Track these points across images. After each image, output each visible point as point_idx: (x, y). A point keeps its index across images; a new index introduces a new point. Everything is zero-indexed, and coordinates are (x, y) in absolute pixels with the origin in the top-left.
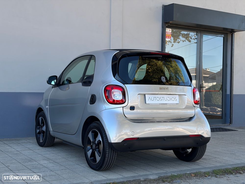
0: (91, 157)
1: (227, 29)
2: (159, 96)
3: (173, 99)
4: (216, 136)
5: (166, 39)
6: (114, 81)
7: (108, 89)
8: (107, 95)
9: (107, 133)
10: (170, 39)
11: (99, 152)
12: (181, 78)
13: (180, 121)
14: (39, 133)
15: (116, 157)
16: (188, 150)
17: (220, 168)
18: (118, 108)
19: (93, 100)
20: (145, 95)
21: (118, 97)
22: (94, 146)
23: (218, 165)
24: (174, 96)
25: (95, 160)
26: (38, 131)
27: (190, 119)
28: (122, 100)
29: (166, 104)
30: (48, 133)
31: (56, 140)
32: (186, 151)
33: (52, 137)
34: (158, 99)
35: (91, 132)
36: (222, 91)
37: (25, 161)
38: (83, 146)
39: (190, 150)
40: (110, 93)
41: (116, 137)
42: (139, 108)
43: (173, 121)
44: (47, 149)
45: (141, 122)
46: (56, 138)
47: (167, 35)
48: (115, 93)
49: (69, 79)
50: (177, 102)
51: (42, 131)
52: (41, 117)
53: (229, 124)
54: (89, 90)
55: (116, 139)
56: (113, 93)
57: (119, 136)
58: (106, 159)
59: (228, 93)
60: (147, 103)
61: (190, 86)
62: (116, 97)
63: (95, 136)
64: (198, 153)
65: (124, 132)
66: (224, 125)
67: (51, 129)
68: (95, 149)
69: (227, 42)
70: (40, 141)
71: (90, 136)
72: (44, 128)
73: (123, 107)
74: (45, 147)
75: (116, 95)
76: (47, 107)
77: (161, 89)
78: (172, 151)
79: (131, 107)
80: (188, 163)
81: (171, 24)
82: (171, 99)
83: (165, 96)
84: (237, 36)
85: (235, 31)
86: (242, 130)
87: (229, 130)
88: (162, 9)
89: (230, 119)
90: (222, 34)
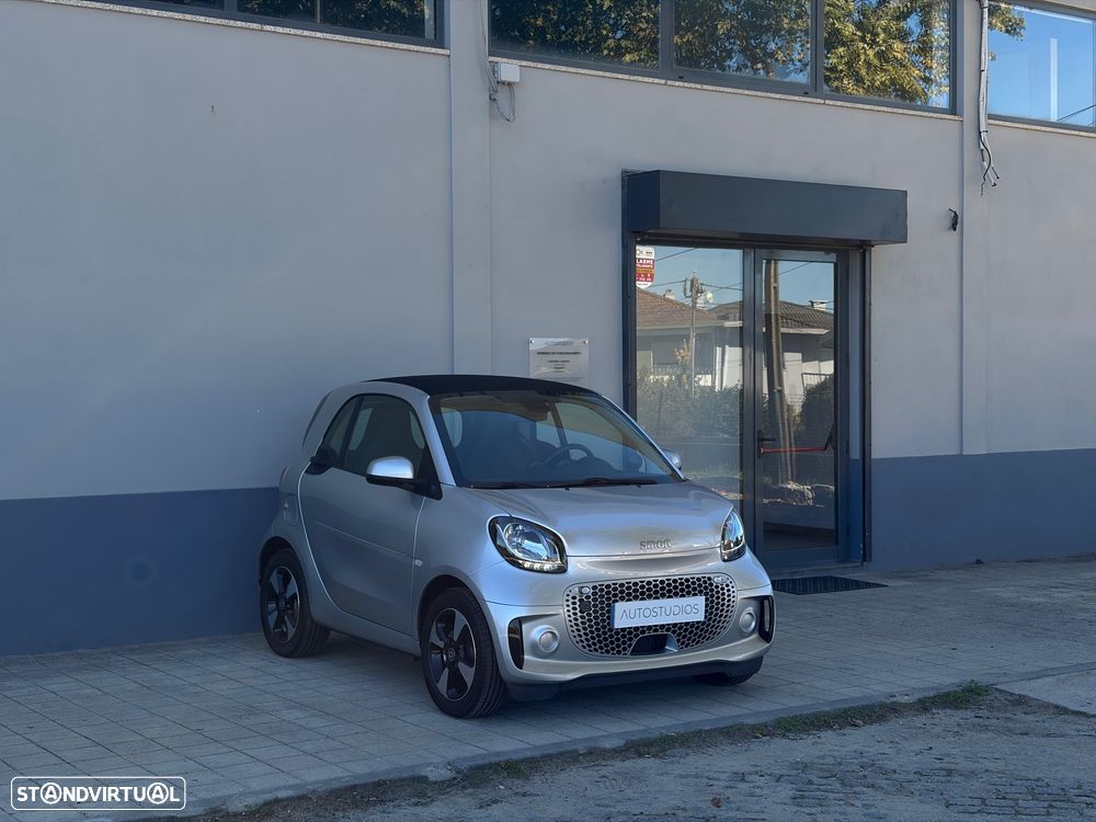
1: (847, 240)
4: (809, 611)
5: (637, 283)
10: (649, 284)
36: (836, 449)
37: (238, 714)
47: (639, 270)
53: (861, 560)
59: (855, 454)
66: (842, 566)
69: (848, 278)
81: (654, 235)
84: (881, 256)
85: (873, 243)
86: (901, 583)
87: (858, 585)
88: (623, 187)
89: (864, 544)
90: (828, 251)
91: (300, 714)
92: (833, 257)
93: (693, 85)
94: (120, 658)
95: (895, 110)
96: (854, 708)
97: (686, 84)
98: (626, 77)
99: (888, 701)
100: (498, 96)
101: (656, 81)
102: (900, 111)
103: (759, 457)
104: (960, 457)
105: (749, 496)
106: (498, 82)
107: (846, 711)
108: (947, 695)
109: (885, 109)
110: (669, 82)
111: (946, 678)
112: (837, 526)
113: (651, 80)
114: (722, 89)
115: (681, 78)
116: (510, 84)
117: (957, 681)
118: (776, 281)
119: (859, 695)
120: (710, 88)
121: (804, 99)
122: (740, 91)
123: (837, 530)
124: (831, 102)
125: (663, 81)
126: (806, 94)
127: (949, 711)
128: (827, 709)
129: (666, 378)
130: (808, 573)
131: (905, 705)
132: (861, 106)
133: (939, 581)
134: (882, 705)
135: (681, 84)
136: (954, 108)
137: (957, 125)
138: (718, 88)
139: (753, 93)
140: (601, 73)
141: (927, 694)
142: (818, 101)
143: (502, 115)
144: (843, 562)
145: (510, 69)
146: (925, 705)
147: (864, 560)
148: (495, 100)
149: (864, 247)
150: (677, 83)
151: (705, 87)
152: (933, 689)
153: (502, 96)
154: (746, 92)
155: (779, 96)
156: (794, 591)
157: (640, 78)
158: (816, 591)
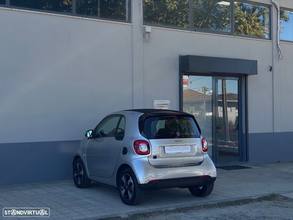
0: (124, 195)
1: (241, 74)
2: (175, 147)
3: (186, 149)
4: (230, 174)
5: (183, 85)
6: (141, 137)
7: (137, 143)
8: (136, 147)
9: (136, 176)
10: (187, 86)
11: (131, 191)
12: (192, 130)
13: (192, 166)
14: (77, 177)
15: (144, 195)
16: (200, 187)
17: (224, 201)
18: (144, 158)
19: (125, 151)
20: (164, 147)
21: (144, 149)
22: (127, 187)
23: (223, 198)
24: (187, 146)
25: (128, 197)
26: (76, 175)
27: (200, 163)
28: (147, 151)
29: (181, 153)
30: (86, 176)
31: (92, 182)
32: (199, 188)
33: (89, 179)
34: (174, 149)
35: (124, 176)
36: (238, 131)
37: (72, 200)
38: (118, 186)
39: (201, 188)
40: (138, 146)
41: (143, 179)
42: (160, 157)
43: (186, 165)
44: (85, 190)
45: (162, 168)
46: (92, 181)
47: (184, 82)
48: (141, 146)
49: (102, 132)
50: (189, 151)
51: (80, 174)
52: (79, 163)
54: (121, 144)
55: (143, 181)
56: (140, 146)
57: (146, 178)
58: (137, 196)
59: (244, 132)
60: (166, 153)
61: (199, 138)
62: (143, 149)
63: (127, 179)
64: (207, 190)
65: (149, 175)
67: (88, 173)
68: (128, 189)
69: (241, 84)
70: (78, 183)
71: (123, 179)
72: (82, 173)
73: (148, 157)
74: (83, 188)
75: (142, 148)
76: (84, 155)
77: (176, 141)
78: (188, 189)
79: (154, 156)
80: (200, 198)
81: (188, 72)
82: (184, 149)
83: (180, 147)
84: (250, 78)
85: (248, 74)
86: (256, 167)
87: (244, 168)
88: (179, 60)
89: (247, 157)
90: (236, 77)
91: (89, 200)
92: (237, 78)
93: (198, 33)
94: (43, 185)
95: (254, 39)
96: (240, 200)
97: (196, 32)
98: (180, 30)
99: (249, 198)
100: (145, 36)
101: (188, 31)
102: (255, 39)
103: (217, 133)
104: (273, 133)
105: (215, 145)
106: (145, 32)
107: (237, 201)
108: (266, 197)
109: (251, 38)
110: (192, 32)
111: (266, 192)
112: (239, 152)
113: (187, 31)
114: (206, 33)
115: (195, 31)
116: (148, 33)
117: (269, 193)
118: (225, 86)
119: (241, 197)
120: (203, 33)
121: (229, 36)
122: (211, 34)
123: (239, 153)
124: (236, 37)
125: (190, 32)
126: (229, 35)
127: (266, 201)
128: (232, 200)
129: (198, 113)
130: (231, 164)
131: (254, 199)
132: (245, 38)
133: (267, 167)
134: (248, 199)
135: (195, 32)
136: (270, 38)
137: (271, 43)
138: (205, 33)
139: (215, 34)
140: (173, 29)
141: (260, 196)
142: (233, 36)
143: (146, 41)
144: (241, 161)
145: (148, 29)
146: (260, 199)
147: (247, 161)
148: (144, 37)
149: (246, 76)
150: (194, 32)
151: (202, 33)
152: (262, 195)
153: (147, 36)
154: (213, 34)
155: (222, 35)
156: (227, 169)
157: (184, 31)
158: (233, 169)
